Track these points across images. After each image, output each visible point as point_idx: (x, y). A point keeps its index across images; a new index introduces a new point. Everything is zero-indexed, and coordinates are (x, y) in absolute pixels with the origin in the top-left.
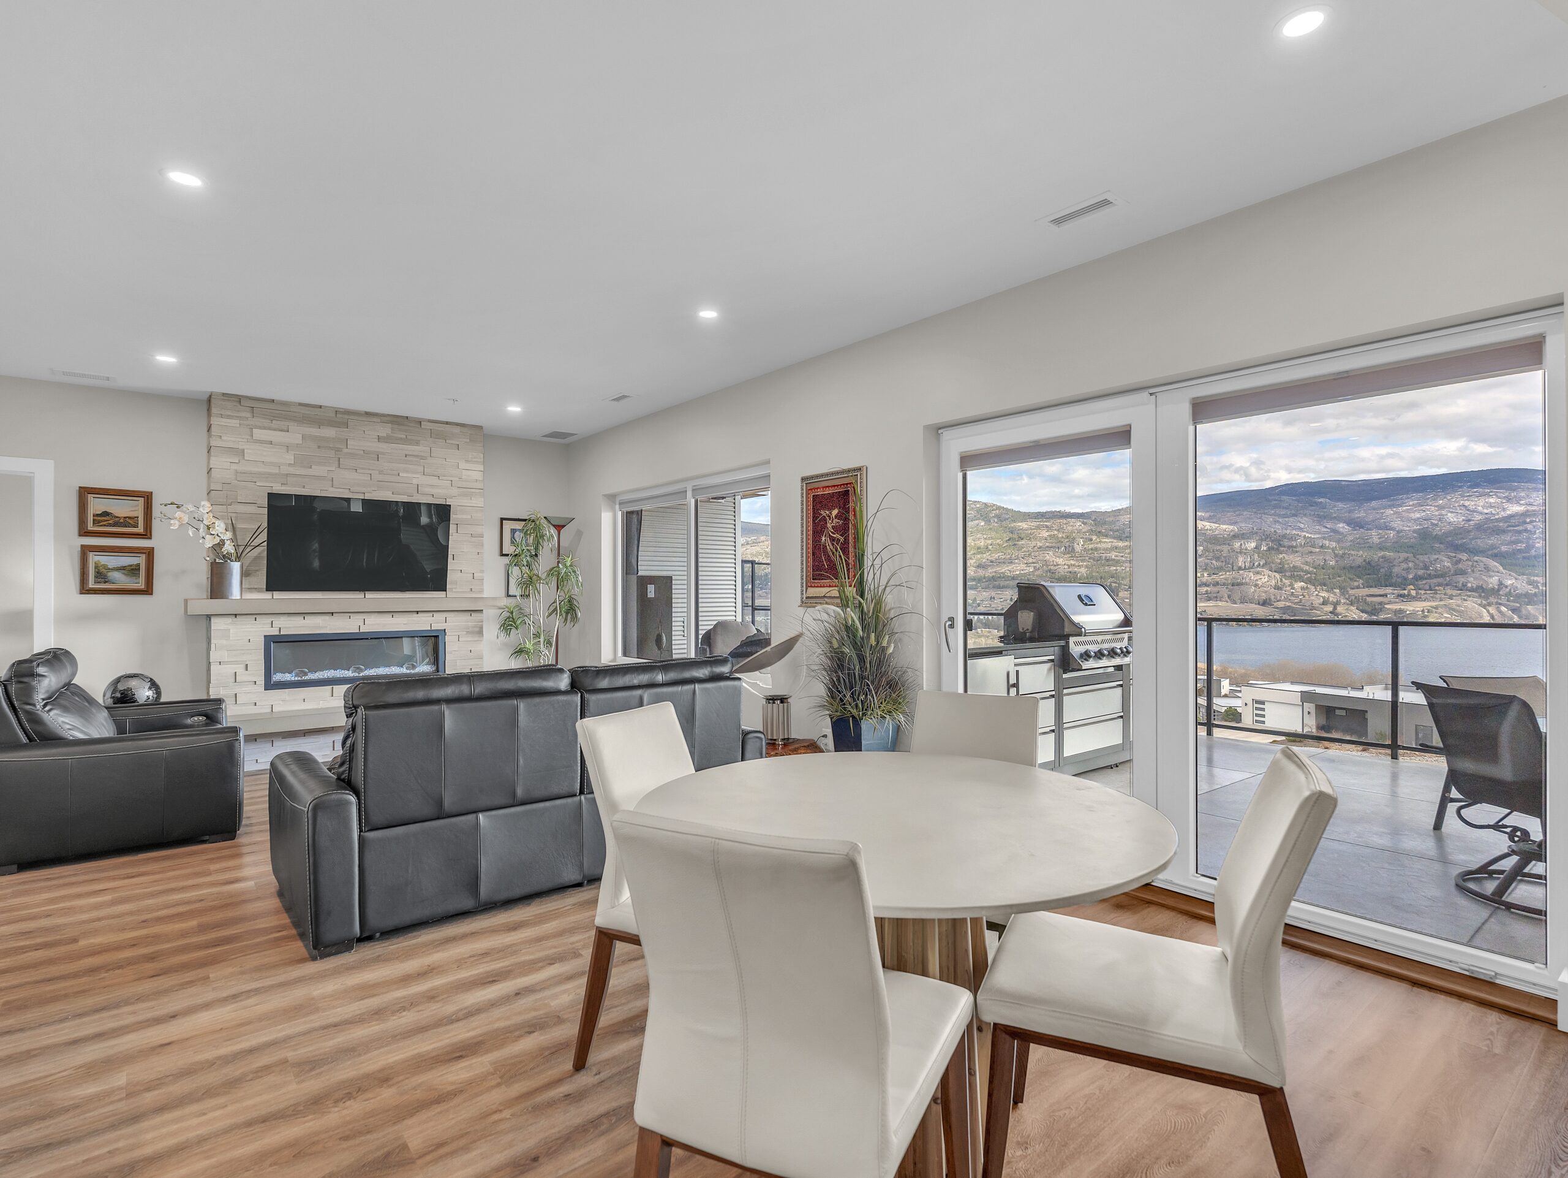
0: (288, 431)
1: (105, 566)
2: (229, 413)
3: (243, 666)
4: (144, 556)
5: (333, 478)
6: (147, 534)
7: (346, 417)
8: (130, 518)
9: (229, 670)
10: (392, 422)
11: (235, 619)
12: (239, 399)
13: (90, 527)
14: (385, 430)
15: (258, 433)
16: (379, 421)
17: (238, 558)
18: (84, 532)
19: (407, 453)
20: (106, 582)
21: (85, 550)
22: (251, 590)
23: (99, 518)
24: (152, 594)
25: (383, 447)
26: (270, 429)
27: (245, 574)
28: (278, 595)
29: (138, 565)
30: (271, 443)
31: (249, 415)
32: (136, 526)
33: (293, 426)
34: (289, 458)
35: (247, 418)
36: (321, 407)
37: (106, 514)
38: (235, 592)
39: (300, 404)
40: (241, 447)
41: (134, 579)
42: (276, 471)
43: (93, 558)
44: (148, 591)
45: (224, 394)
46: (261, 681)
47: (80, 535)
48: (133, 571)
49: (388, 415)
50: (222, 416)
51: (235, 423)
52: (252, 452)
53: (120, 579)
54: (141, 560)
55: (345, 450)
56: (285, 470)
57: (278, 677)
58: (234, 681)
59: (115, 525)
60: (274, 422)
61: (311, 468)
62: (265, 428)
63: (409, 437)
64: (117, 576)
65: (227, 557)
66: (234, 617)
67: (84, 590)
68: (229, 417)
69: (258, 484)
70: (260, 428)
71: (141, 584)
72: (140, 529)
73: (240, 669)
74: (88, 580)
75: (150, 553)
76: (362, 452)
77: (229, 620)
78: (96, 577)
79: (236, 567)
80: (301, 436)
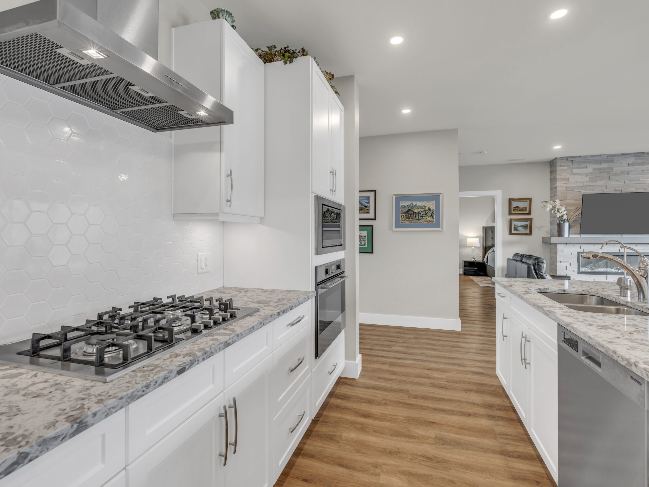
0: (587, 168)
1: (517, 225)
2: (563, 164)
3: (569, 264)
4: (529, 221)
5: (606, 185)
6: (529, 214)
7: (613, 157)
8: (524, 208)
9: (564, 265)
10: (635, 156)
11: (566, 245)
12: (567, 158)
13: (513, 212)
14: (631, 160)
15: (575, 171)
16: (629, 156)
17: (568, 221)
18: (510, 214)
19: (643, 169)
20: (517, 231)
21: (511, 220)
22: (572, 233)
23: (515, 209)
24: (531, 235)
25: (631, 168)
26: (579, 168)
27: (570, 227)
28: (583, 236)
29: (527, 225)
30: (580, 174)
31: (570, 164)
32: (526, 211)
33: (589, 166)
34: (588, 179)
35: (570, 165)
36: (601, 155)
37: (517, 207)
38: (566, 234)
39: (592, 156)
40: (568, 177)
41: (525, 230)
42: (581, 185)
43: (514, 223)
44: (530, 234)
45: (561, 158)
46: (576, 270)
47: (509, 215)
48: (525, 227)
49: (634, 153)
50: (561, 166)
51: (565, 168)
52: (572, 179)
53: (522, 230)
54: (528, 223)
55: (612, 172)
56: (585, 184)
57: (582, 269)
58: (565, 269)
59: (520, 210)
60: (581, 165)
61: (597, 182)
62: (577, 168)
63: (644, 162)
64: (520, 229)
65: (564, 221)
66: (565, 244)
67: (511, 233)
68: (563, 166)
69: (575, 191)
70: (575, 168)
71: (528, 232)
72: (528, 212)
73: (568, 265)
74: (512, 230)
75: (531, 220)
76: (620, 172)
77: (564, 245)
78: (514, 229)
79: (567, 225)
80: (592, 169)
